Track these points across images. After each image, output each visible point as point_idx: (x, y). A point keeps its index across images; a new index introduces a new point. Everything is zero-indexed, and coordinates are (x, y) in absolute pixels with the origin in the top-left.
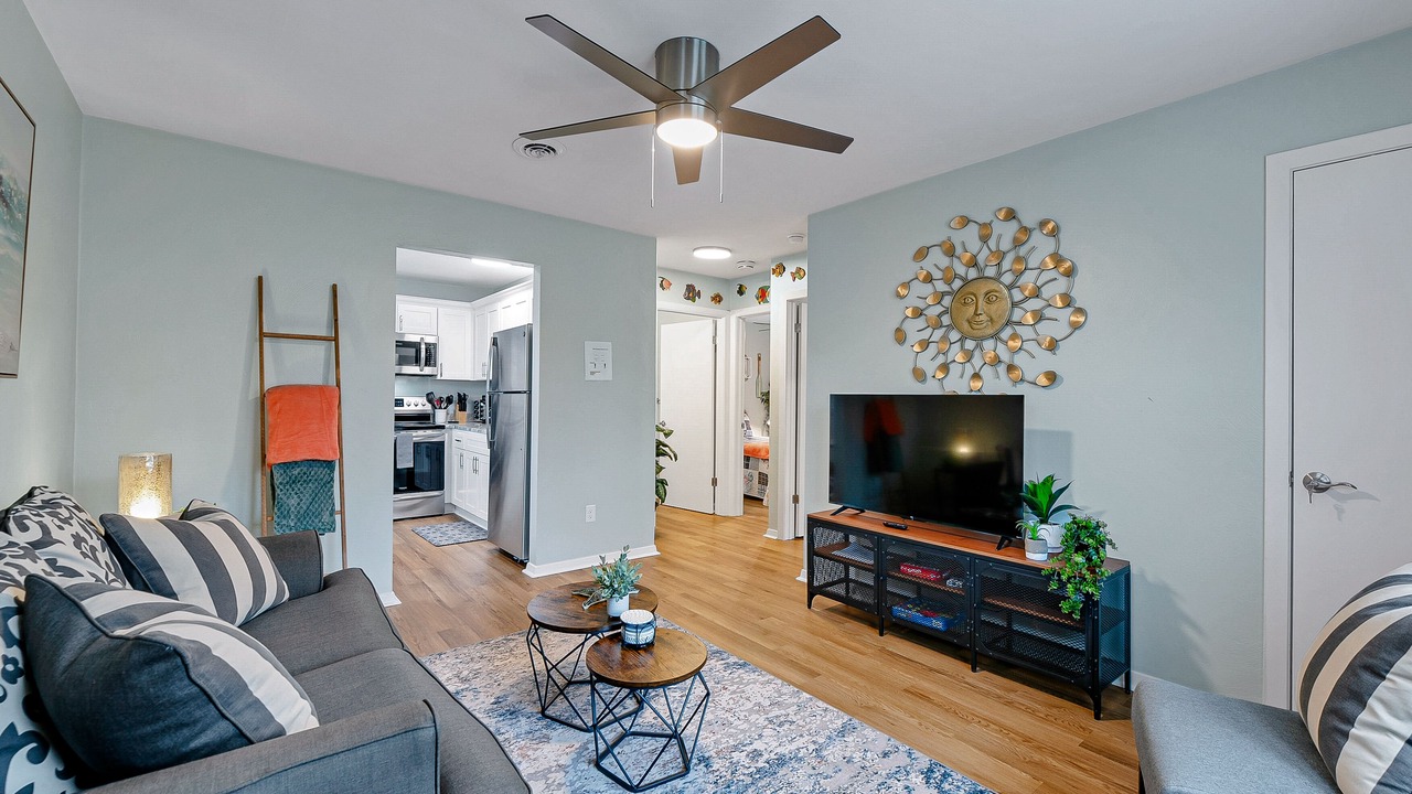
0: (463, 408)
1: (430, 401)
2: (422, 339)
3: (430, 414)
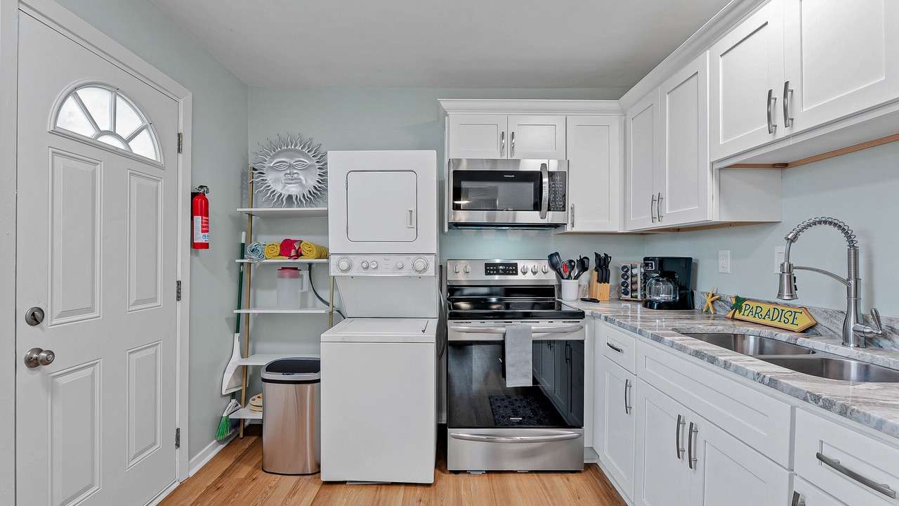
0: (604, 278)
1: (554, 266)
2: (544, 166)
3: (553, 286)
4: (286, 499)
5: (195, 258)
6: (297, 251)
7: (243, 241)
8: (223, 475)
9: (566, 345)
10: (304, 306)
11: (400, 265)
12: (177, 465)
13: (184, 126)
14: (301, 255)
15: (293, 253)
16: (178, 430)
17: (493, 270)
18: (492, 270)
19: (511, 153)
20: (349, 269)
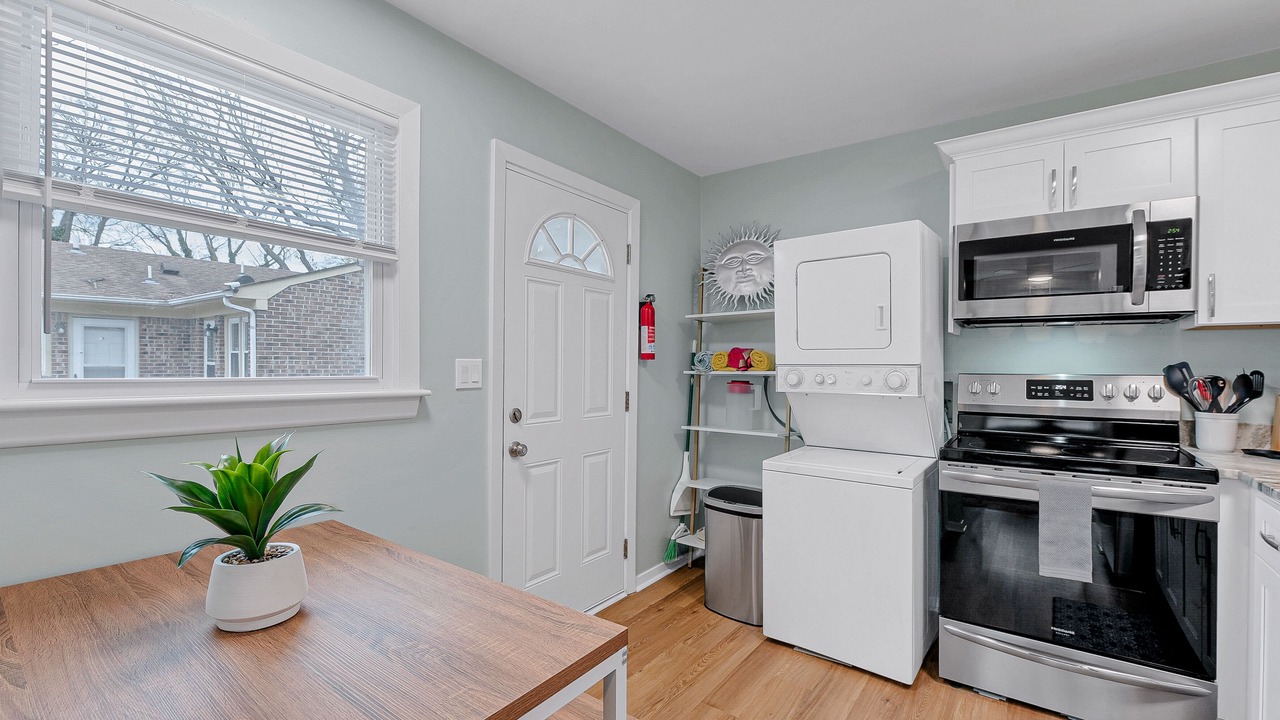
2: (1138, 214)
3: (1177, 422)
4: (722, 643)
5: (642, 369)
6: (746, 362)
7: (694, 351)
8: (666, 599)
9: (1198, 531)
10: (760, 428)
11: (866, 380)
12: (625, 575)
13: (633, 237)
14: (751, 366)
15: (741, 363)
16: (626, 542)
17: (1043, 391)
18: (1040, 391)
19: (1071, 201)
20: (799, 383)
